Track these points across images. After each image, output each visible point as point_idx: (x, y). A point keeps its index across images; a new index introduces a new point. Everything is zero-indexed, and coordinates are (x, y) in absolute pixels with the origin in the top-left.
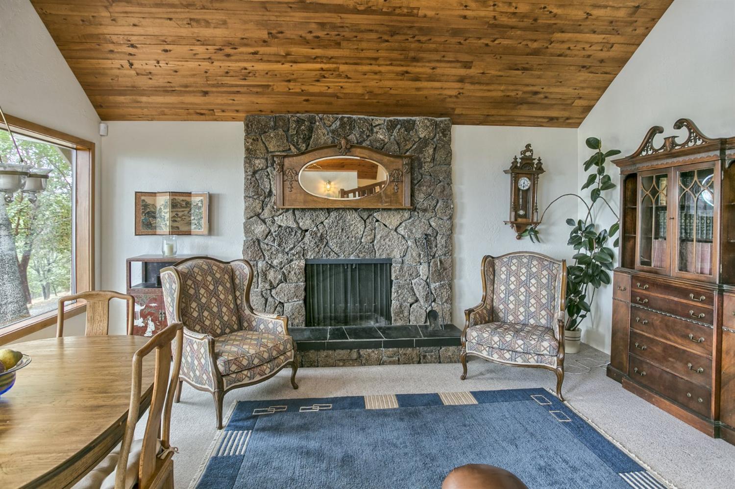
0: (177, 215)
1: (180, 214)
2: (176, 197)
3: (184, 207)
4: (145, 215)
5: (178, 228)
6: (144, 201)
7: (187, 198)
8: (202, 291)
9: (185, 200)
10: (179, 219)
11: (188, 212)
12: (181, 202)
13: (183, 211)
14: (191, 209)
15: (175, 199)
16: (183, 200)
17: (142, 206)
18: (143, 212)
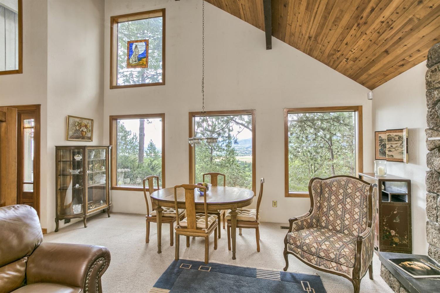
0: (392, 146)
1: (394, 146)
2: (391, 134)
3: (397, 141)
4: (381, 147)
5: (392, 156)
6: (380, 137)
7: (399, 134)
8: (333, 197)
9: (398, 135)
10: (393, 150)
11: (401, 144)
12: (395, 137)
13: (396, 144)
14: (403, 142)
15: (390, 135)
16: (396, 136)
17: (379, 140)
18: (380, 145)
